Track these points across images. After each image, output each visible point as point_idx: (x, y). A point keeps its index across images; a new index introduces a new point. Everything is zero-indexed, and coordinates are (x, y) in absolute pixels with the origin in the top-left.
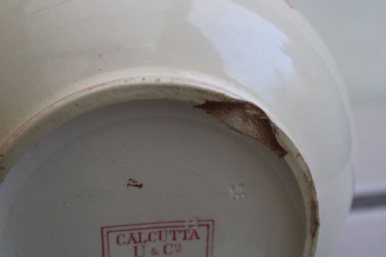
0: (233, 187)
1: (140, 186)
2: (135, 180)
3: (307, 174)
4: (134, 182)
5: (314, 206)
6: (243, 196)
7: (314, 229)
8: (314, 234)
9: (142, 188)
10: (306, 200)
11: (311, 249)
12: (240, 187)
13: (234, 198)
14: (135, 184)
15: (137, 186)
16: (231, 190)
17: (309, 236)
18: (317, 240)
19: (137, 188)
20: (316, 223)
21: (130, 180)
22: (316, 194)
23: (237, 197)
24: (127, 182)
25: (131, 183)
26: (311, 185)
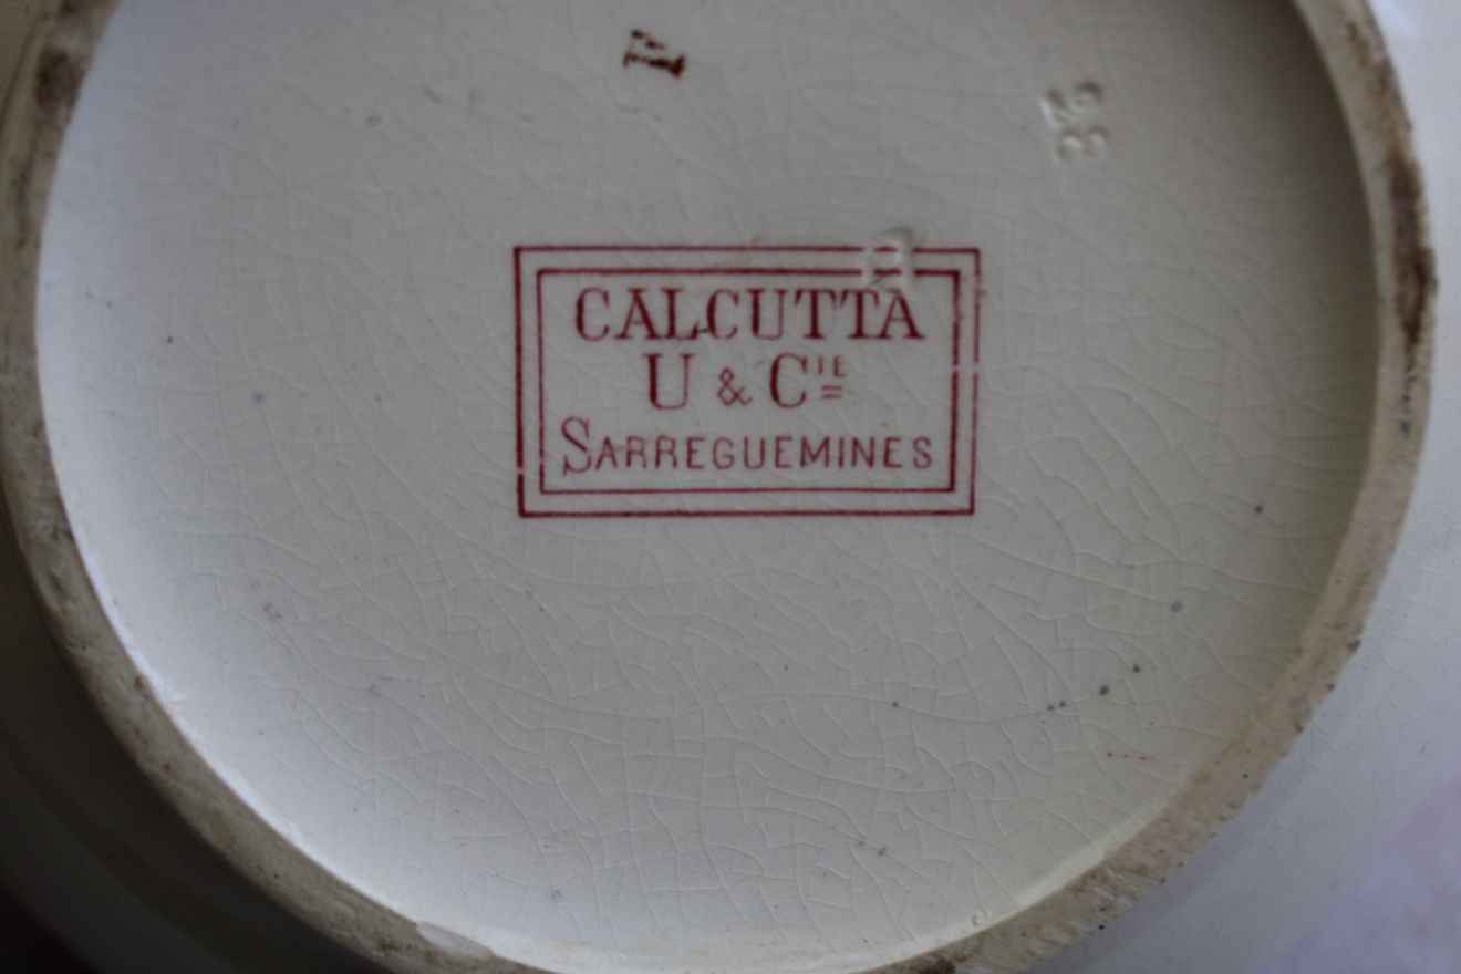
0: (1056, 98)
1: (676, 67)
2: (657, 38)
3: (1365, 32)
4: (651, 45)
5: (1406, 186)
6: (1097, 140)
7: (1411, 297)
8: (1414, 327)
9: (686, 74)
10: (1369, 154)
11: (1406, 399)
12: (1086, 97)
13: (1063, 152)
14: (655, 54)
15: (660, 64)
16: (1047, 109)
17: (1391, 336)
18: (1429, 354)
19: (663, 76)
20: (1418, 269)
21: (637, 34)
22: (1408, 126)
23: (1071, 142)
24: (622, 43)
25: (640, 48)
26: (1383, 81)
